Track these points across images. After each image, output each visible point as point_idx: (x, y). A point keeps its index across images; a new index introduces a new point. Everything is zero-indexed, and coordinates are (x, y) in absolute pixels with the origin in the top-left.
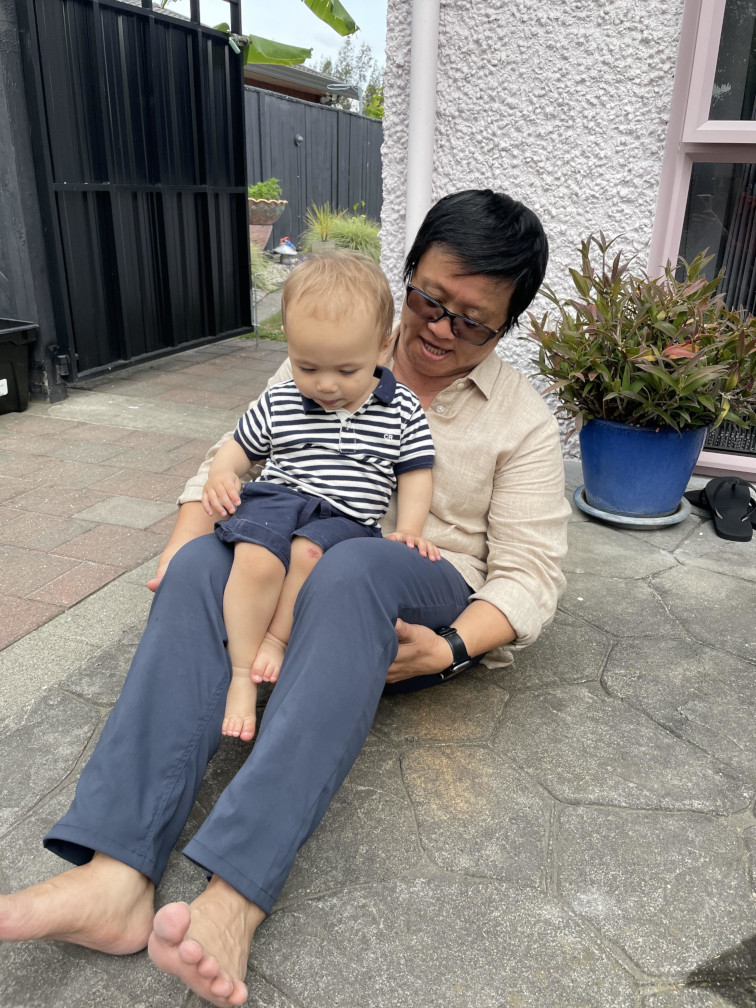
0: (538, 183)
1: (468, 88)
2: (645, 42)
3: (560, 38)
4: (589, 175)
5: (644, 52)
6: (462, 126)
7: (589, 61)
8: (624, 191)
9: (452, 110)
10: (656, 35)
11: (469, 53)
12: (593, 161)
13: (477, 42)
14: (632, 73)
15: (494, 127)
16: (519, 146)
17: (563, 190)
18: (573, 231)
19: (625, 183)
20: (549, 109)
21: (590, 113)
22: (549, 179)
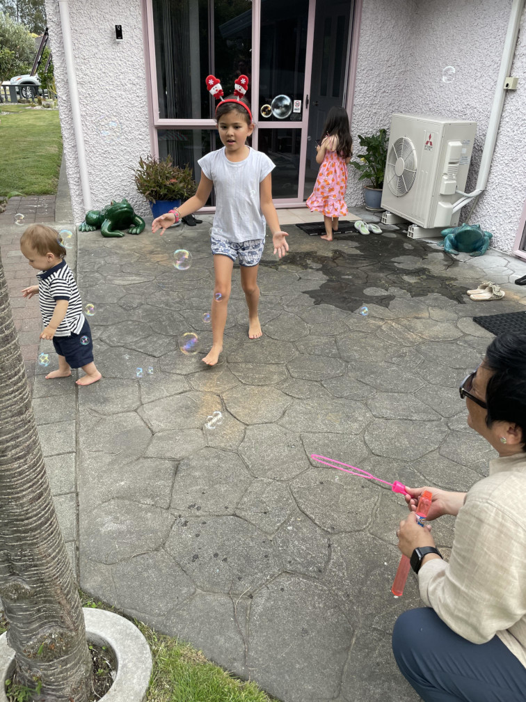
0: (114, 134)
1: (88, 107)
2: (138, 96)
3: (113, 94)
4: (130, 132)
5: (138, 99)
6: (88, 118)
7: (123, 101)
8: (140, 137)
9: (84, 113)
10: (141, 95)
11: (87, 97)
12: (130, 129)
13: (89, 94)
14: (136, 104)
15: (99, 119)
16: (108, 124)
17: (123, 137)
18: (128, 149)
19: (140, 135)
20: (115, 114)
21: (126, 115)
22: (118, 134)
